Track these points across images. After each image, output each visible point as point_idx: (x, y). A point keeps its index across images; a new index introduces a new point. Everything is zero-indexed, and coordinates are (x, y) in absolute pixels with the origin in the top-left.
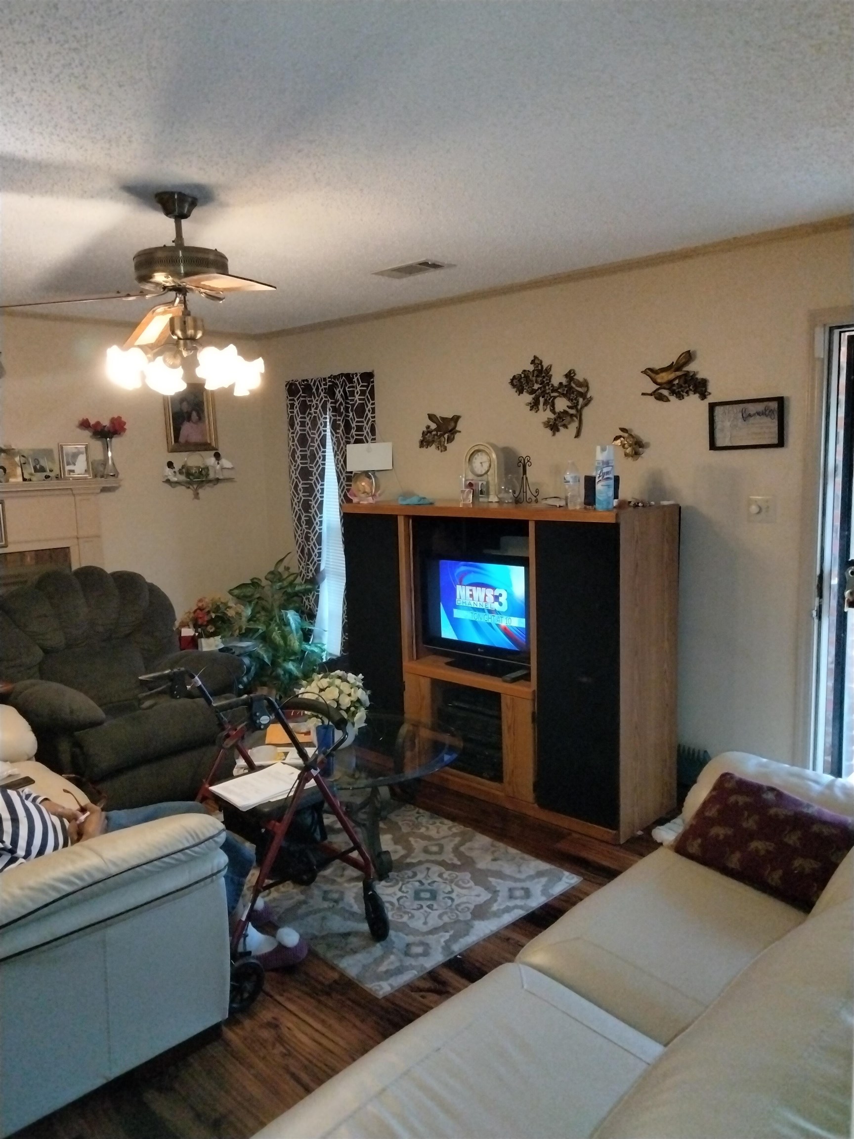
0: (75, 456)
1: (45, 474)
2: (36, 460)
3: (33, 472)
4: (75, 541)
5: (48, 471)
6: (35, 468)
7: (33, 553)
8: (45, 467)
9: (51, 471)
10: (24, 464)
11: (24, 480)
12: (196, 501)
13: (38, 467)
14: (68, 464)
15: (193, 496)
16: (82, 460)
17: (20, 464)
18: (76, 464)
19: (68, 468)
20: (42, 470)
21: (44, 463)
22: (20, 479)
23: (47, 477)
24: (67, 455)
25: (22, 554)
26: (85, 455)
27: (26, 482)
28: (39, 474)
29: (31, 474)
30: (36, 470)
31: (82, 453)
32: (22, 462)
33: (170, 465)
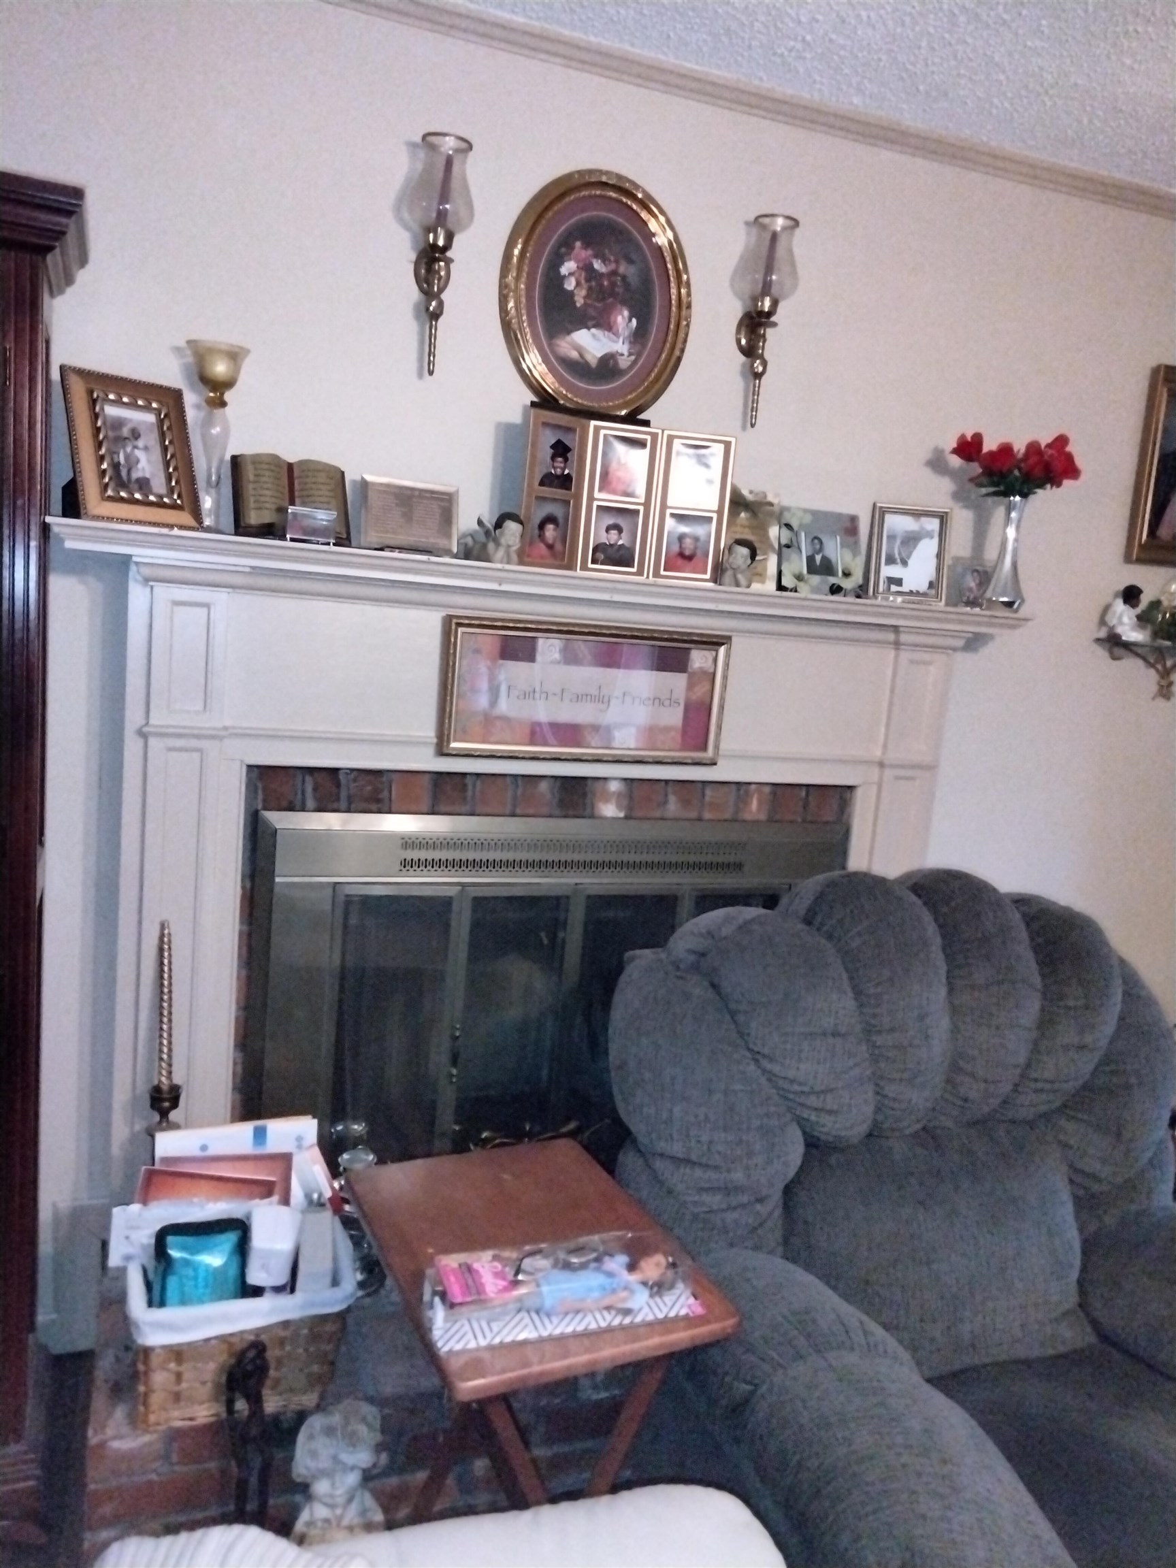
0: (911, 540)
1: (832, 580)
2: (816, 541)
3: (805, 571)
4: (876, 771)
5: (840, 573)
6: (810, 560)
7: (767, 790)
8: (833, 560)
9: (847, 574)
10: (788, 546)
11: (780, 587)
12: (1161, 702)
13: (818, 558)
14: (891, 560)
15: (1154, 688)
16: (926, 551)
17: (776, 546)
18: (910, 562)
19: (888, 571)
20: (827, 568)
21: (835, 550)
22: (771, 586)
23: (835, 590)
24: (892, 538)
25: (740, 787)
26: (936, 540)
27: (785, 594)
28: (815, 579)
29: (799, 578)
30: (812, 568)
31: (929, 535)
32: (784, 541)
33: (1131, 595)
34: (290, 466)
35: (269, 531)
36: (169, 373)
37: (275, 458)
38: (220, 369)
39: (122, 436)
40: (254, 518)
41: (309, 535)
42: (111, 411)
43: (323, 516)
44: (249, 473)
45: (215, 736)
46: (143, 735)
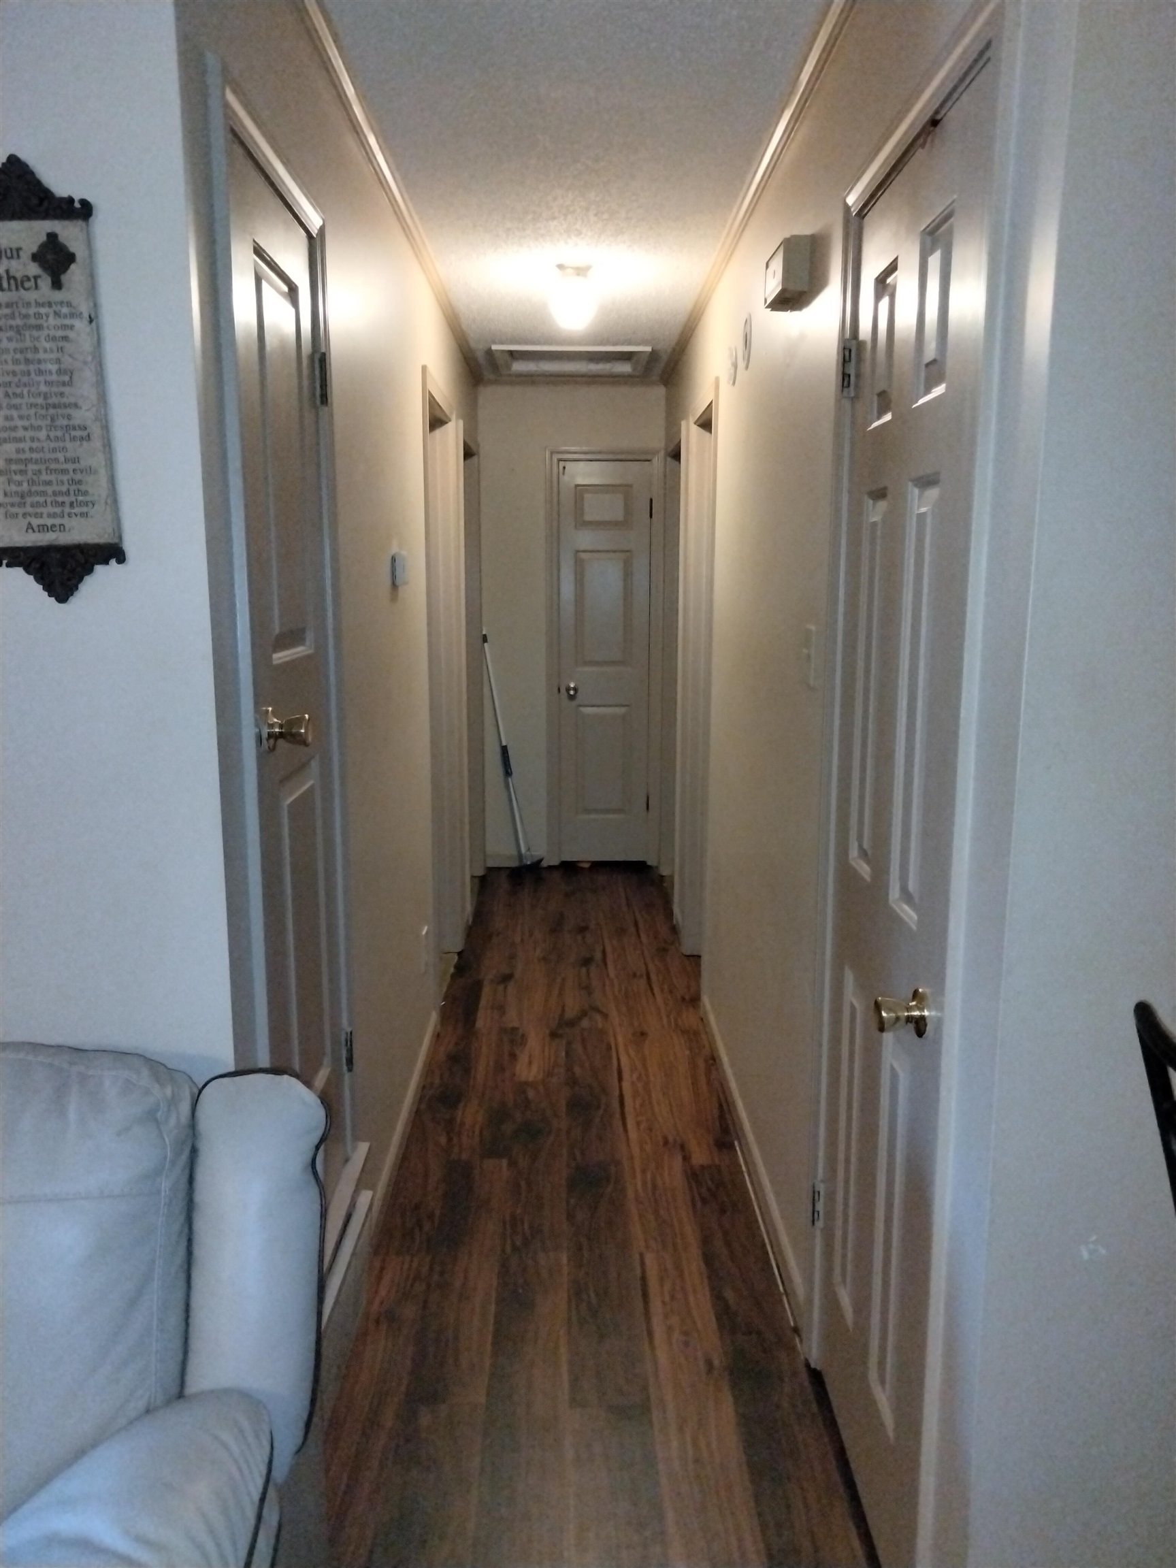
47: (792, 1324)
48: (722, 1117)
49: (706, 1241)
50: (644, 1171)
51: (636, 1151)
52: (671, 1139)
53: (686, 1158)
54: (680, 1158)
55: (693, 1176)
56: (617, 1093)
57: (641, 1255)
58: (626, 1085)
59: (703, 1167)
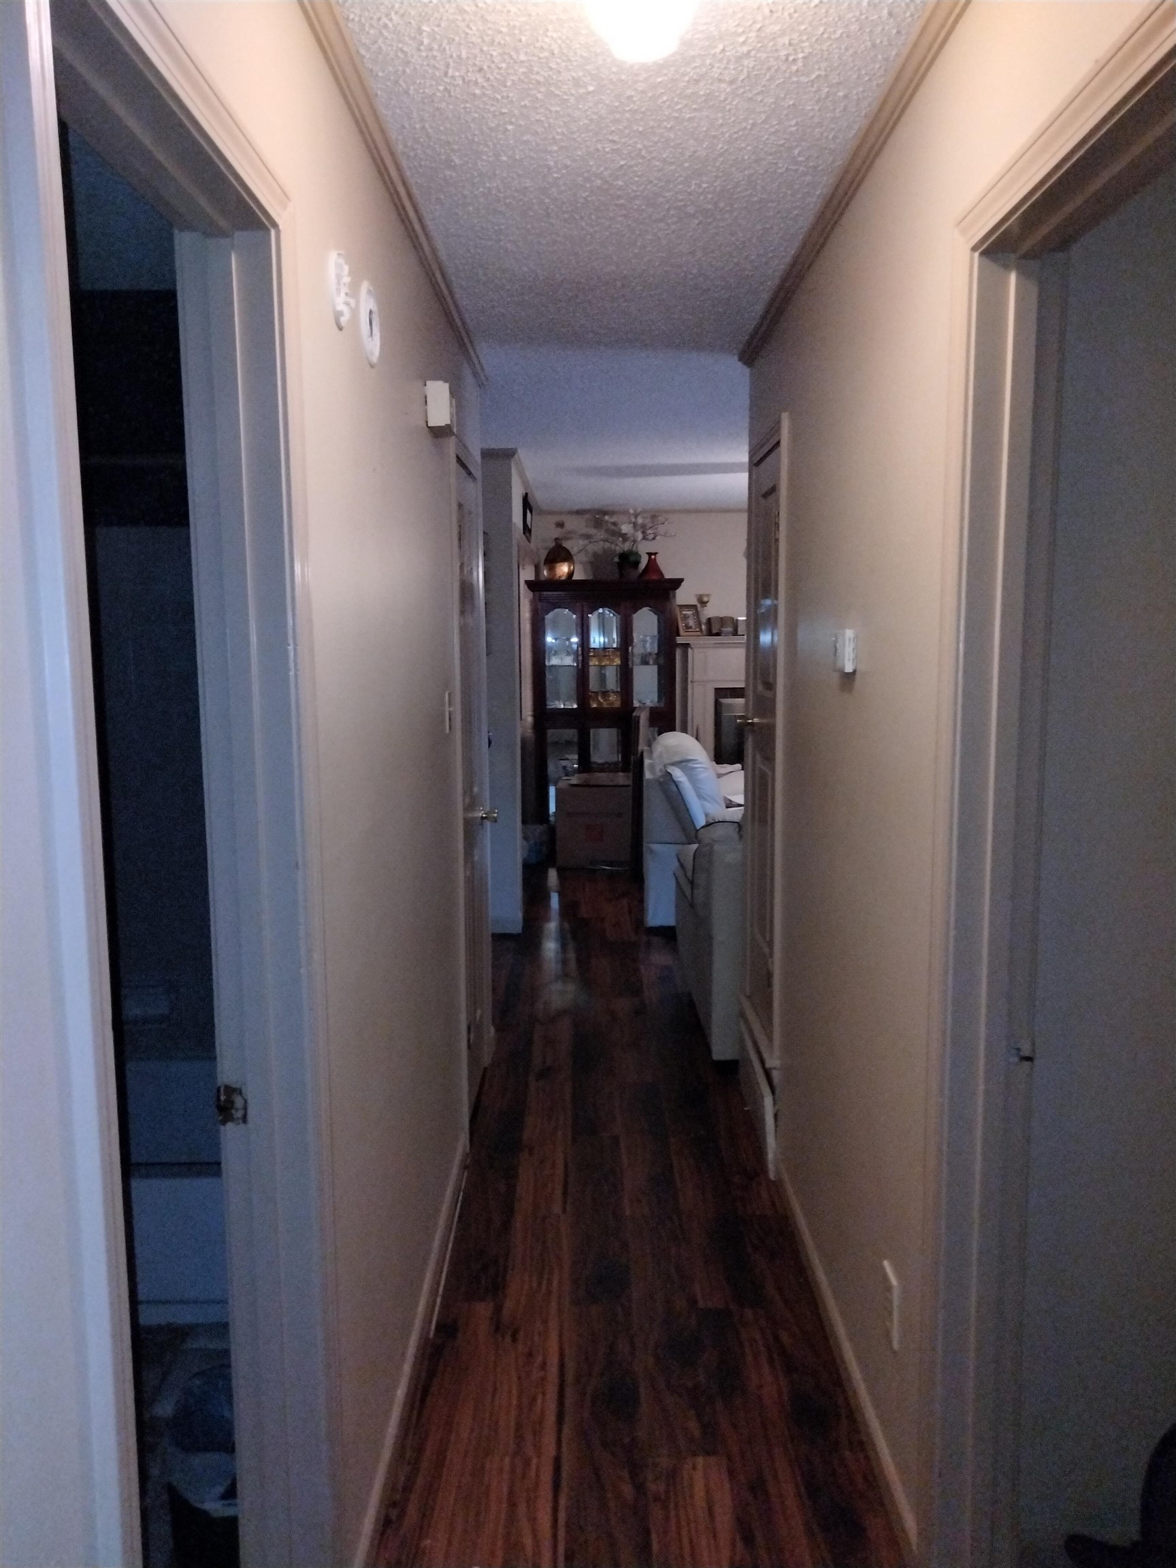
34: (722, 618)
35: (718, 634)
36: (694, 601)
37: (718, 617)
38: (705, 599)
39: (686, 617)
40: (714, 631)
41: (727, 634)
42: (684, 612)
43: (730, 629)
44: (712, 621)
45: (708, 681)
46: (692, 682)
47: (466, 1174)
48: (431, 1374)
49: (507, 1225)
50: (549, 1292)
51: (553, 1324)
52: (508, 1339)
53: (498, 1309)
54: (506, 1312)
55: (497, 1288)
56: (566, 1430)
57: (564, 1211)
58: (550, 1450)
59: (482, 1300)
